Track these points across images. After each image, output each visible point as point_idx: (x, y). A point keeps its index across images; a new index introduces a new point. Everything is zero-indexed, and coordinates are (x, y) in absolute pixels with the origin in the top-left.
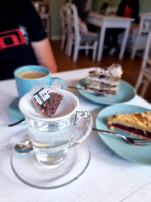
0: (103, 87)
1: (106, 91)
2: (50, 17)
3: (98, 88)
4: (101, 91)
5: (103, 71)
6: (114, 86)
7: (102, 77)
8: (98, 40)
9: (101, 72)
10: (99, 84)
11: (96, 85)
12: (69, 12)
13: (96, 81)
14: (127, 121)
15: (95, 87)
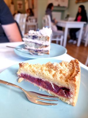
0: (38, 48)
1: (40, 51)
2: (37, 24)
3: (33, 48)
4: (37, 51)
5: (35, 32)
6: (46, 46)
7: (34, 37)
8: (64, 35)
9: (34, 33)
10: (33, 44)
11: (32, 46)
12: (46, 20)
13: (31, 42)
14: (34, 71)
15: (31, 48)
